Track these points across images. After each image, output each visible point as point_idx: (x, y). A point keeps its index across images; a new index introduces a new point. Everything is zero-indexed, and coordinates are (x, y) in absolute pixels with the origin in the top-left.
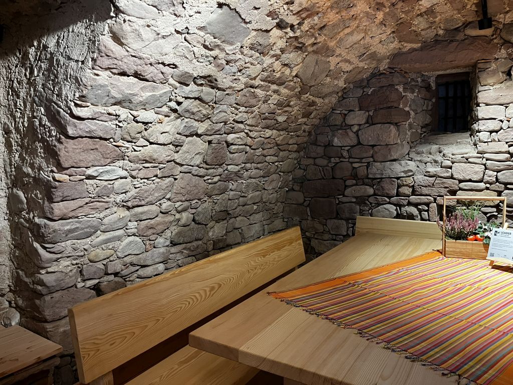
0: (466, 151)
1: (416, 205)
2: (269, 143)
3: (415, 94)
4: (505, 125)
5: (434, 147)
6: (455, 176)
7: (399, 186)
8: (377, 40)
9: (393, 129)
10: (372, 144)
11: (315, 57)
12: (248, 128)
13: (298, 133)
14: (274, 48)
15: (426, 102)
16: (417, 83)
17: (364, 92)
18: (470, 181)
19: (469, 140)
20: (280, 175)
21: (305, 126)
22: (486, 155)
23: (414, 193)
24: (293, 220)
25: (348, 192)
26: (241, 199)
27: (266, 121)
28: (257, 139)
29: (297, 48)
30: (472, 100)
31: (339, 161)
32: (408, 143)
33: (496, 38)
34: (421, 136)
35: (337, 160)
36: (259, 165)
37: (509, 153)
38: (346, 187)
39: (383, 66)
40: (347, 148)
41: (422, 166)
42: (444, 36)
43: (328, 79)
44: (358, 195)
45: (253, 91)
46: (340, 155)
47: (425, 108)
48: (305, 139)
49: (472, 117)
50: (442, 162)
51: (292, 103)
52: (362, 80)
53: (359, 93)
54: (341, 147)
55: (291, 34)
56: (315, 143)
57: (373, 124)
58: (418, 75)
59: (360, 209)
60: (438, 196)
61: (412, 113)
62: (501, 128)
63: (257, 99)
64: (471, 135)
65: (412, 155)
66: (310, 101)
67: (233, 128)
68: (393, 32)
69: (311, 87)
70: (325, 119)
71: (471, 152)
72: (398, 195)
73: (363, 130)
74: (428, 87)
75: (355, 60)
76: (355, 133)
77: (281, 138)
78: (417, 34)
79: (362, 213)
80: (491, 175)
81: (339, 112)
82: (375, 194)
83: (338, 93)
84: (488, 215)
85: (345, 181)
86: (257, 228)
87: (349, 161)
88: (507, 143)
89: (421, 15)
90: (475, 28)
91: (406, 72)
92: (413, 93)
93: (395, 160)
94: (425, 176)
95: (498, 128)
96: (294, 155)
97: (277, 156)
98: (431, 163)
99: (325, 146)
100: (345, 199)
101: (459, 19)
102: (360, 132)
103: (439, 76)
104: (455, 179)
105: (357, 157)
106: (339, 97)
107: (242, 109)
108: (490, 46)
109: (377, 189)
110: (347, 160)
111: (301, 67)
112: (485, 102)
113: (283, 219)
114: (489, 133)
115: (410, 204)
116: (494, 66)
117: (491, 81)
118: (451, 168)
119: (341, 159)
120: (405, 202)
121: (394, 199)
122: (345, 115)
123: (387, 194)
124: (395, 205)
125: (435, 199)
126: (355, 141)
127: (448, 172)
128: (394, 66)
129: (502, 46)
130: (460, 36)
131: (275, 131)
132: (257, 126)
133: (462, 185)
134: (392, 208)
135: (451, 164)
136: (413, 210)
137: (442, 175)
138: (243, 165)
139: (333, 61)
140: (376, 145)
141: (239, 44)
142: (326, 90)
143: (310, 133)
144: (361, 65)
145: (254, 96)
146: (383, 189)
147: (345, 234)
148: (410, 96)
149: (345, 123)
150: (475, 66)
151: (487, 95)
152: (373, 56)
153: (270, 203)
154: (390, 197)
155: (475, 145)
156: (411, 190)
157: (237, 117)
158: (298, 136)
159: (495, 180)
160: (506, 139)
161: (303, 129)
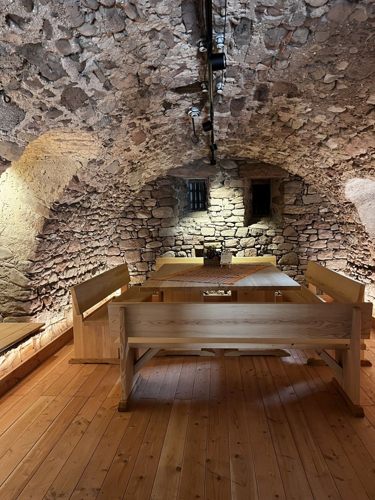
0: (206, 221)
1: (185, 250)
4: (222, 208)
5: (191, 219)
6: (202, 234)
7: (176, 241)
9: (171, 209)
10: (160, 218)
15: (185, 194)
17: (154, 188)
18: (209, 236)
19: (207, 215)
22: (215, 223)
23: (183, 244)
25: (148, 245)
30: (207, 195)
32: (178, 216)
33: (217, 166)
34: (184, 213)
35: (140, 227)
37: (225, 222)
38: (146, 243)
39: (164, 174)
40: (146, 220)
41: (186, 229)
42: (193, 162)
44: (154, 247)
46: (142, 224)
47: (185, 197)
49: (208, 204)
50: (196, 227)
52: (153, 181)
53: (151, 188)
54: (142, 219)
56: (126, 217)
57: (159, 207)
58: (181, 179)
59: (155, 255)
60: (196, 245)
61: (179, 200)
62: (221, 210)
65: (181, 223)
68: (172, 161)
70: (132, 202)
71: (209, 222)
72: (175, 245)
73: (154, 210)
74: (185, 186)
76: (150, 211)
78: (182, 162)
79: (156, 257)
80: (217, 233)
81: (140, 199)
82: (163, 246)
85: (146, 239)
87: (147, 228)
88: (224, 217)
90: (206, 160)
91: (175, 178)
92: (179, 189)
93: (172, 226)
94: (188, 234)
95: (219, 210)
98: (191, 227)
99: (133, 219)
100: (146, 250)
101: (201, 156)
102: (152, 211)
103: (190, 180)
105: (152, 225)
106: (140, 190)
108: (215, 170)
109: (164, 243)
112: (213, 197)
114: (216, 212)
115: (182, 250)
116: (216, 179)
117: (215, 187)
118: (200, 230)
119: (143, 227)
120: (179, 249)
121: (173, 248)
122: (144, 201)
123: (170, 245)
124: (174, 251)
125: (194, 246)
126: (151, 216)
127: (199, 232)
128: (170, 175)
129: (220, 170)
130: (201, 164)
133: (206, 239)
134: (173, 253)
135: (200, 228)
137: (196, 234)
139: (144, 174)
140: (162, 218)
144: (154, 174)
146: (167, 243)
148: (178, 191)
149: (144, 205)
150: (208, 179)
151: (214, 193)
154: (171, 247)
155: (210, 218)
156: (182, 242)
159: (219, 235)
160: (223, 215)
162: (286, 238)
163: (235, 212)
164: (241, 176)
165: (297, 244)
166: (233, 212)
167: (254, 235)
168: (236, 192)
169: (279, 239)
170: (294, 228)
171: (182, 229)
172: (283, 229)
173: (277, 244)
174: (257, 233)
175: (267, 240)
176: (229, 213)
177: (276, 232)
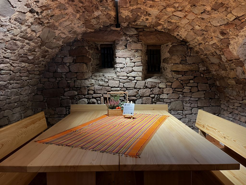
0: (113, 75)
1: (95, 98)
2: (24, 70)
3: (93, 51)
4: (125, 65)
5: (101, 74)
6: (109, 86)
7: (88, 90)
8: (76, 25)
9: (85, 65)
10: (76, 72)
11: (48, 29)
12: (11, 61)
13: (40, 65)
14: (28, 22)
15: (97, 55)
16: (93, 47)
17: (71, 48)
18: (115, 87)
19: (113, 71)
20: (30, 87)
21: (43, 62)
22: (120, 77)
23: (94, 93)
24: (38, 109)
25: (66, 94)
26: (7, 100)
27: (22, 58)
28: (17, 68)
29: (39, 23)
30: (114, 55)
31: (61, 80)
32: (91, 72)
33: (121, 32)
34: (96, 69)
35: (60, 79)
36: (18, 82)
37: (127, 76)
38: (65, 92)
39: (79, 37)
40: (64, 74)
41: (97, 82)
42: (103, 28)
43: (55, 40)
44: (71, 95)
45: (15, 42)
46: (61, 77)
47: (97, 57)
48: (43, 69)
49: (114, 62)
50: (104, 80)
51: (36, 50)
52: (70, 42)
53: (69, 48)
54: (62, 73)
55: (37, 16)
56: (48, 71)
57: (76, 63)
58: (94, 43)
59: (72, 102)
60: (104, 94)
61: (92, 59)
62: (124, 67)
63: (17, 47)
64: (114, 69)
65: (93, 77)
66: (46, 50)
67: (3, 61)
68: (83, 23)
69: (46, 43)
70: (53, 59)
71: (115, 76)
72: (88, 94)
73: (71, 66)
74: (98, 49)
75: (67, 33)
76: (68, 66)
77: (30, 67)
78: (93, 26)
79: (72, 103)
80: (121, 85)
81: (60, 56)
82: (78, 94)
83: (59, 47)
84: (121, 100)
85: (64, 89)
86: (17, 115)
87: (65, 80)
88: (126, 72)
89: (94, 18)
90: (114, 27)
91: (89, 41)
92: (92, 50)
93: (86, 79)
94: (98, 85)
95: (123, 67)
96: (37, 77)
97: (28, 77)
98: (100, 80)
99: (54, 72)
100: (65, 98)
101: (108, 22)
102: (70, 66)
103: (101, 45)
104: (109, 87)
105: (69, 78)
106: (60, 49)
107: (9, 51)
108: (120, 35)
109: (79, 92)
110: (65, 79)
111: (41, 33)
112: (118, 56)
113: (32, 109)
114: (120, 69)
115: (93, 98)
116: (121, 43)
117: (120, 48)
119: (62, 79)
120: (91, 97)
121: (86, 96)
122: (63, 58)
123: (84, 94)
124: (87, 98)
125: (103, 95)
126: (68, 70)
127: (107, 84)
128: (84, 38)
129: (123, 35)
130: (109, 29)
131: (27, 64)
132: (17, 61)
133: (112, 89)
134: (86, 100)
135: (108, 81)
136: (95, 100)
137: (105, 85)
138: (9, 81)
139: (57, 32)
140: (77, 73)
141: (9, 18)
142: (53, 46)
143: (45, 65)
144: (70, 35)
145: (16, 45)
146: (82, 92)
147: (65, 114)
148: (91, 52)
149: (63, 62)
150: (114, 42)
151: (119, 54)
152: (75, 32)
153: (24, 102)
154: (84, 95)
155: (116, 73)
156: (93, 92)
157: (6, 55)
158: (39, 67)
159: (123, 86)
160: (126, 71)
161: (42, 63)
162: (174, 89)
163: (135, 69)
164: (140, 40)
165: (182, 94)
166: (134, 68)
167: (150, 87)
168: (136, 53)
169: (169, 90)
170: (180, 82)
171: (93, 81)
172: (172, 83)
173: (167, 94)
174: (152, 86)
175: (159, 91)
176: (130, 69)
177: (166, 85)
